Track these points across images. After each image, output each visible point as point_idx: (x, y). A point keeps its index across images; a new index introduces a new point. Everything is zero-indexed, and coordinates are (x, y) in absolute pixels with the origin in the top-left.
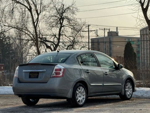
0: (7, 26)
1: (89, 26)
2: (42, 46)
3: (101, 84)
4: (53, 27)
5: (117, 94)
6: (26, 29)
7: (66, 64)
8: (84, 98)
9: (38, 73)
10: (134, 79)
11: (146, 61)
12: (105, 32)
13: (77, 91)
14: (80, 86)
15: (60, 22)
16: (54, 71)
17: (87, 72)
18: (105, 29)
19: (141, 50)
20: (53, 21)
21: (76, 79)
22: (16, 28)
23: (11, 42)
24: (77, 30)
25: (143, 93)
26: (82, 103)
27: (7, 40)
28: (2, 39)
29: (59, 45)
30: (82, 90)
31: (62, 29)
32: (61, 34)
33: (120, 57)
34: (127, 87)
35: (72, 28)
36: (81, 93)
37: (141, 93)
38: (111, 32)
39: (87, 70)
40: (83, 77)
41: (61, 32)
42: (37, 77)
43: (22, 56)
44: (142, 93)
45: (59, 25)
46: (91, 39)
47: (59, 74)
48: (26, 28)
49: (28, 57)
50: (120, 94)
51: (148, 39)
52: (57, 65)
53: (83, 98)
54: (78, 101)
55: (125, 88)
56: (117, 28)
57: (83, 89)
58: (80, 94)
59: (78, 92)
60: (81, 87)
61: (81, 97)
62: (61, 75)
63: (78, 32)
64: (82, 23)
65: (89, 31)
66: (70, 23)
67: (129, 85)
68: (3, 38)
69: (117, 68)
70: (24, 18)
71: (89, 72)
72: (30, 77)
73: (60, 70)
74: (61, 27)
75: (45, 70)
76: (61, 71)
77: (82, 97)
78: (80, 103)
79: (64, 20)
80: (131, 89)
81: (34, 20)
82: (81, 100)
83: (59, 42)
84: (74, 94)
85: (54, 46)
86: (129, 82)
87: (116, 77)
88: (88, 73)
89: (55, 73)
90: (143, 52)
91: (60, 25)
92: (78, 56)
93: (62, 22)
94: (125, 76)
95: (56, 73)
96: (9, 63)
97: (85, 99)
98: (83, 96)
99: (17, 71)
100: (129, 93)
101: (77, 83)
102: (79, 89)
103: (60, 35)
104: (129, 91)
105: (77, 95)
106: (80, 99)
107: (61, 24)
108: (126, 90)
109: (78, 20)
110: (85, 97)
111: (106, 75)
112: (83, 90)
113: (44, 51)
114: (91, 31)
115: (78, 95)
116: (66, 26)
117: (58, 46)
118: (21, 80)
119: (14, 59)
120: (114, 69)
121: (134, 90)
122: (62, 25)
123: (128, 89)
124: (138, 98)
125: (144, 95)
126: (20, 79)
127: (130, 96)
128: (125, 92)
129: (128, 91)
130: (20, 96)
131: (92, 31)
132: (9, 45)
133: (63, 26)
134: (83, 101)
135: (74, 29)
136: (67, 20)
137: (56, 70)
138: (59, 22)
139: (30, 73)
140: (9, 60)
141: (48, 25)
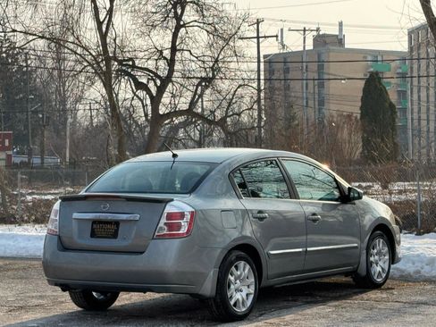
0: (21, 32)
1: (258, 23)
2: (123, 84)
3: (301, 250)
4: (154, 26)
5: (346, 274)
6: (76, 41)
7: (199, 196)
8: (251, 294)
9: (117, 223)
10: (395, 227)
11: (424, 123)
12: (305, 38)
13: (230, 276)
14: (239, 258)
15: (176, 13)
16: (163, 220)
17: (260, 217)
18: (305, 30)
19: (412, 89)
20: (154, 10)
21: (228, 241)
22: (48, 39)
23: (33, 63)
24: (224, 37)
25: (420, 265)
26: (244, 310)
27: (21, 58)
28: (4, 55)
29: (172, 82)
30: (244, 269)
31: (180, 35)
32: (178, 48)
33: (349, 116)
34: (375, 251)
35: (209, 29)
36: (242, 281)
37: (414, 264)
38: (324, 35)
39: (260, 212)
40: (248, 232)
41: (177, 43)
42: (115, 235)
43: (63, 102)
44: (416, 264)
45: (172, 23)
46: (265, 57)
47: (179, 227)
48: (78, 39)
49: (81, 107)
50: (353, 273)
51: (432, 55)
52: (172, 200)
53: (247, 295)
54: (232, 303)
55: (368, 254)
56: (341, 24)
57: (248, 267)
58: (238, 281)
59: (232, 278)
60: (243, 263)
61: (242, 292)
62: (184, 230)
63: (227, 41)
64: (239, 15)
65: (258, 37)
66: (203, 15)
67: (380, 244)
68: (8, 55)
69: (346, 198)
70: (71, 11)
71: (265, 218)
72: (93, 235)
73: (182, 215)
74: (178, 28)
75: (137, 217)
76: (185, 220)
77: (245, 290)
78: (240, 308)
79: (188, 8)
80: (387, 257)
81: (100, 16)
82: (241, 300)
83: (171, 71)
84: (222, 284)
85: (159, 82)
86: (381, 236)
87: (341, 219)
88: (261, 219)
89: (165, 224)
90: (415, 97)
91: (174, 21)
92: (233, 172)
93: (179, 11)
94: (370, 220)
95: (171, 227)
96: (26, 127)
97: (252, 296)
98: (248, 287)
99: (56, 216)
100: (379, 269)
101: (230, 252)
102: (237, 268)
103: (174, 49)
104: (381, 263)
105: (229, 286)
106: (238, 296)
107: (178, 18)
108: (372, 259)
109: (226, 7)
110: (252, 290)
111: (315, 221)
112: (246, 271)
113: (127, 97)
114: (265, 37)
115: (232, 287)
116: (191, 24)
117: (170, 85)
118: (66, 241)
119: (41, 116)
120: (336, 200)
121: (393, 258)
122: (182, 23)
123: (377, 257)
124: (406, 279)
125: (422, 271)
126: (64, 239)
127: (384, 275)
128: (369, 264)
129: (377, 264)
130: (65, 288)
131: (268, 37)
132: (27, 74)
133: (184, 26)
134: (249, 303)
135: (214, 32)
136: (195, 6)
137: (170, 216)
138: (171, 15)
139: (95, 222)
140: (27, 118)
141: (140, 21)
